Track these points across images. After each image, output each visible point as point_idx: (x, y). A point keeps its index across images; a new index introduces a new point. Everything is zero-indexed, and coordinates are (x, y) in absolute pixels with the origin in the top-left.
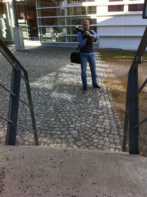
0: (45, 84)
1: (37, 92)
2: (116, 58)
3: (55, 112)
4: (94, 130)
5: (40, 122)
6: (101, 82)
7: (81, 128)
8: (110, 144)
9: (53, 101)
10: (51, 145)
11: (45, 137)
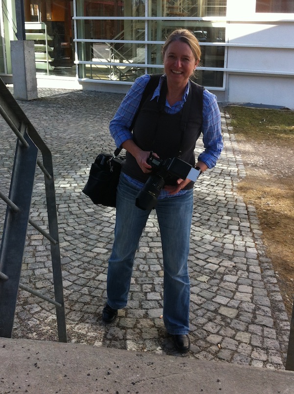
1: (66, 205)
2: (271, 130)
4: (212, 311)
5: (71, 283)
6: (232, 190)
8: (253, 350)
9: (106, 229)
10: (96, 342)
11: (82, 320)
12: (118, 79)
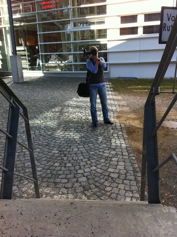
0: (47, 121)
1: (39, 131)
2: (130, 88)
3: (60, 155)
4: (107, 176)
5: (42, 169)
6: (114, 117)
7: (90, 174)
8: (126, 192)
9: (57, 141)
10: (55, 196)
11: (48, 186)
12: (61, 71)
